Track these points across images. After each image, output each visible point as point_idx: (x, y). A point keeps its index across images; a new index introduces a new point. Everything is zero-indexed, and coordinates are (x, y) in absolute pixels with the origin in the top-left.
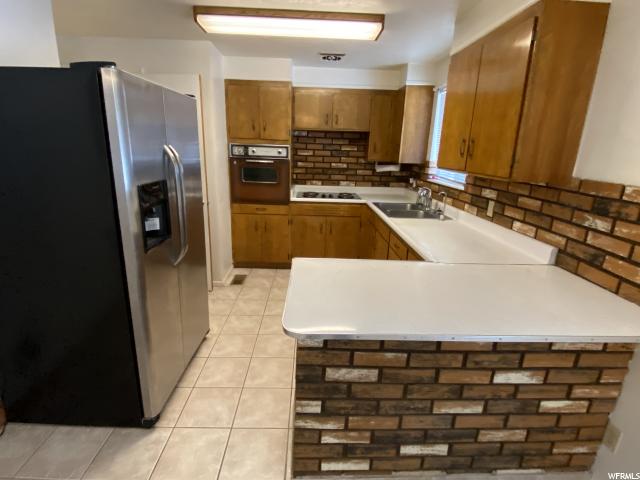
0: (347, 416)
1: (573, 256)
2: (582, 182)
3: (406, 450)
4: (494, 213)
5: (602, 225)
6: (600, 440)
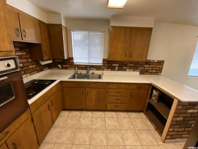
5: (147, 66)
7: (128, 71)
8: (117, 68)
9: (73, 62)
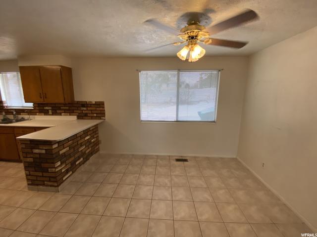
0: (65, 162)
1: (81, 116)
2: (78, 102)
3: (77, 163)
4: (52, 113)
5: (85, 109)
6: (99, 144)
7: (64, 115)
8: (50, 112)
9: (3, 107)
